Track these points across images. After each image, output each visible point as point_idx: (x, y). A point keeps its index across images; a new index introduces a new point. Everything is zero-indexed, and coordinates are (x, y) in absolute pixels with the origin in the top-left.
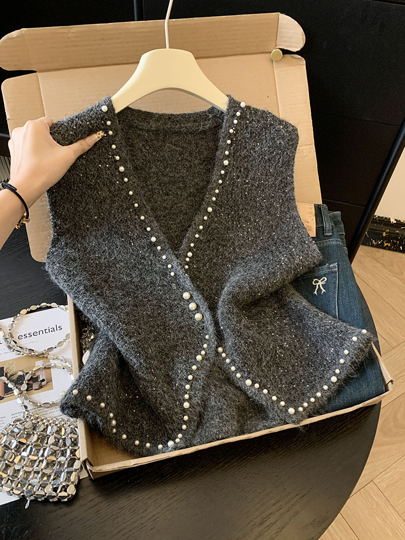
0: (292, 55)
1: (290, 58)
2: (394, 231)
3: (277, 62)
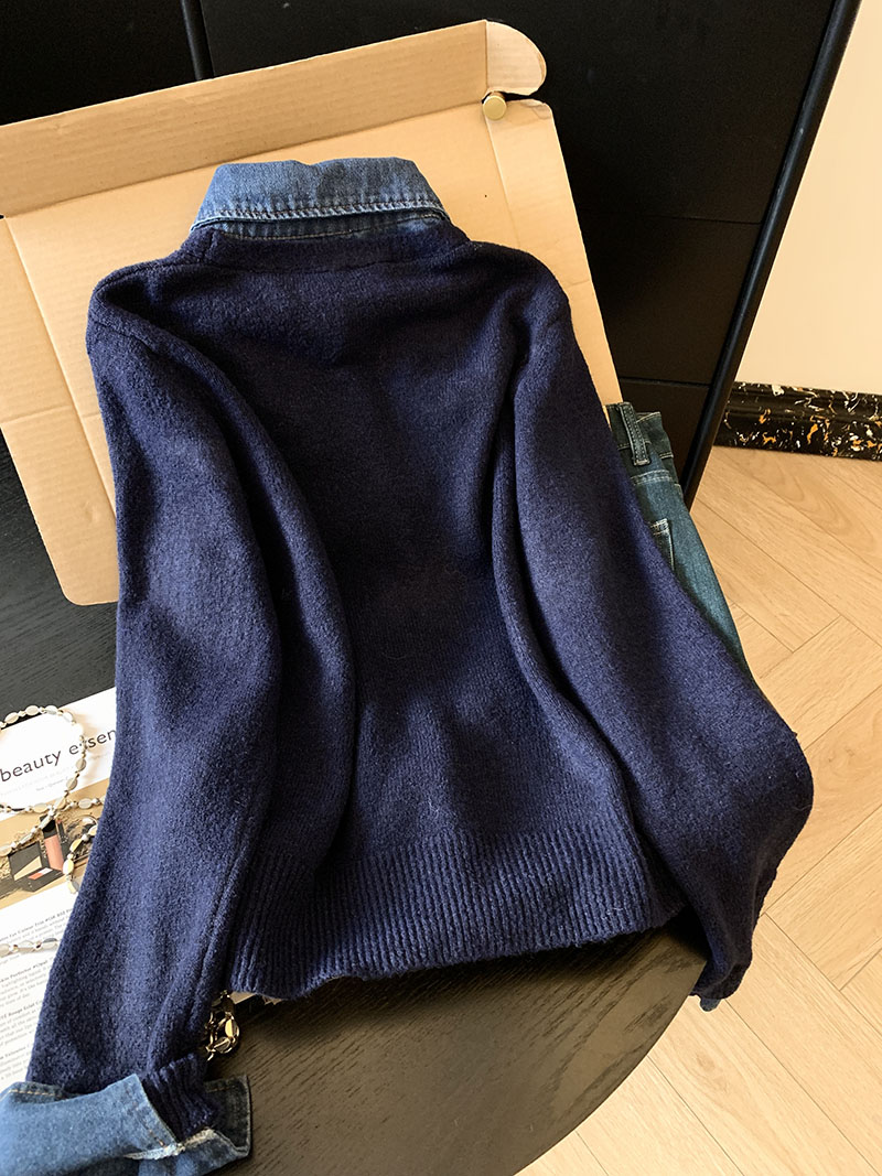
0: (523, 101)
1: (520, 107)
2: (783, 410)
3: (496, 120)
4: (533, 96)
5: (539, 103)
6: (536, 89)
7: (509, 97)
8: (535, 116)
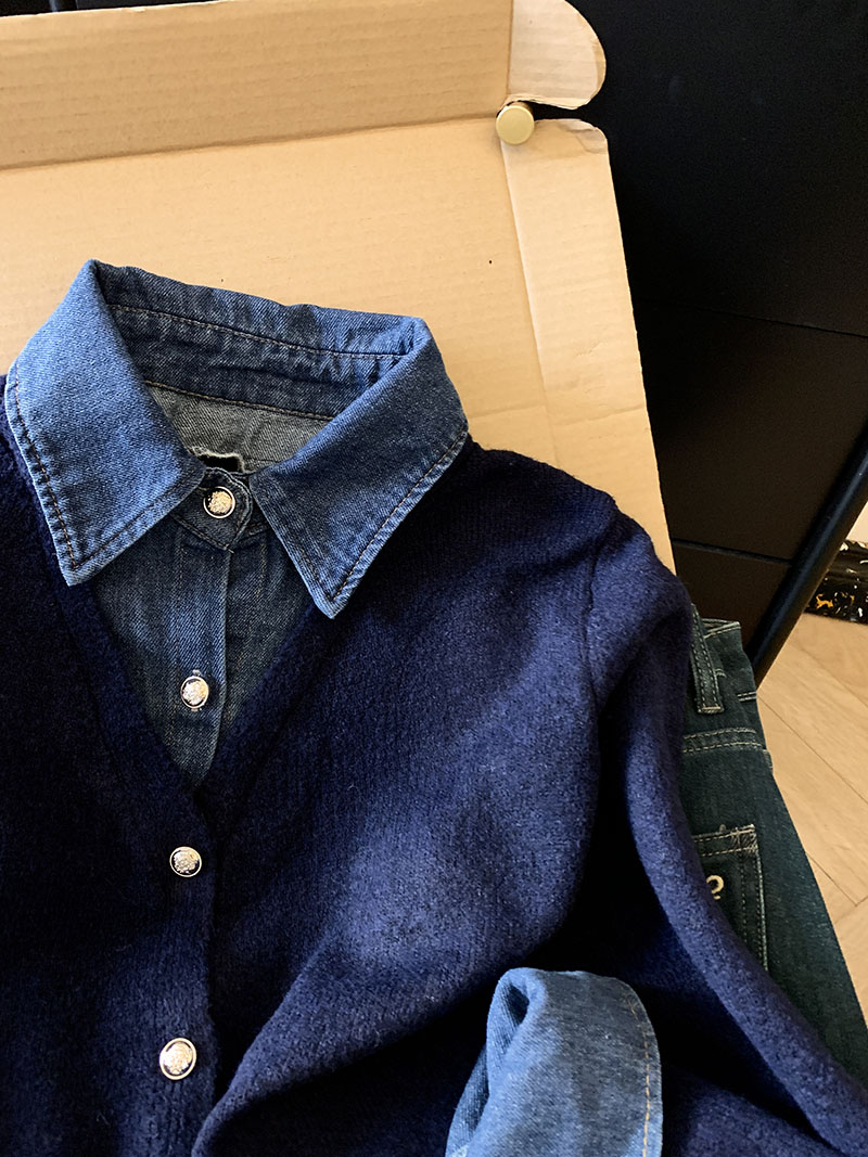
0: (562, 121)
1: (558, 130)
2: (843, 569)
3: (516, 147)
5: (588, 126)
6: (586, 101)
7: (541, 112)
8: (580, 148)
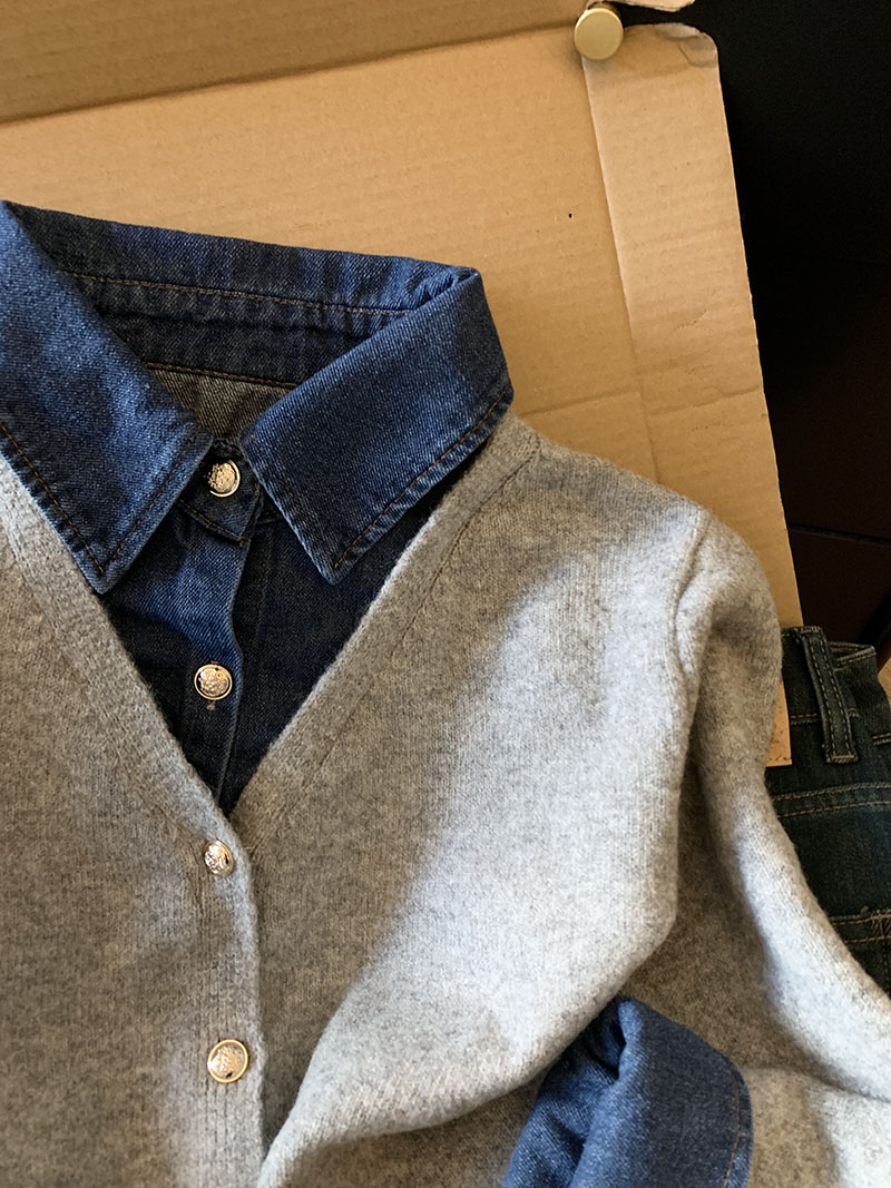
0: (660, 27)
1: (654, 38)
3: (601, 64)
4: (683, 16)
5: (693, 31)
7: (633, 16)
8: (682, 60)
